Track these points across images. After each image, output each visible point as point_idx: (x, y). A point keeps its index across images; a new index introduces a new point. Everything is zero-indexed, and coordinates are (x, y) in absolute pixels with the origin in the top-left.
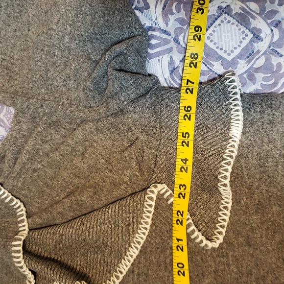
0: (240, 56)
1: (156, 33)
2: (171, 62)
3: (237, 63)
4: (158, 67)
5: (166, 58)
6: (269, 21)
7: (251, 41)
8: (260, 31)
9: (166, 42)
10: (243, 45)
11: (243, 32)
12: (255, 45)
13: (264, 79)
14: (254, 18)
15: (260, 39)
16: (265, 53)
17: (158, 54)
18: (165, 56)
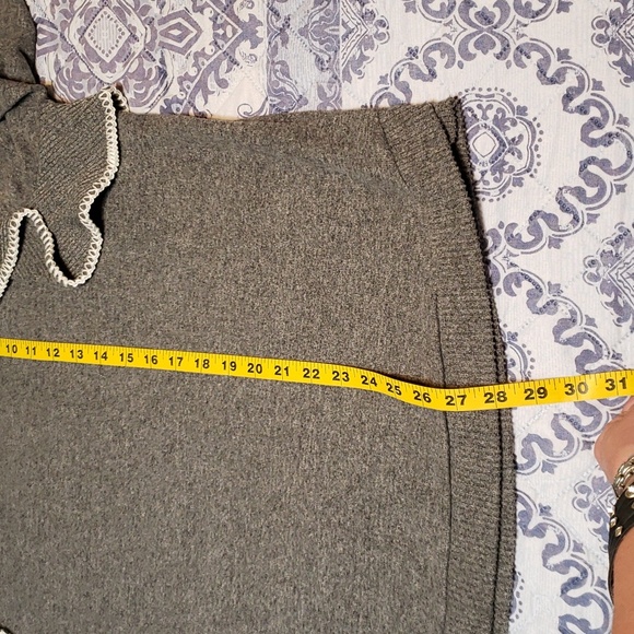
0: (118, 58)
1: (44, 27)
2: (57, 62)
3: (114, 65)
4: (45, 66)
5: (52, 57)
6: (143, 18)
7: (128, 41)
8: (134, 28)
9: (53, 37)
10: (120, 45)
11: (120, 30)
12: (131, 45)
13: (136, 87)
14: (129, 13)
15: (136, 39)
16: (139, 56)
17: (45, 51)
18: (51, 54)
